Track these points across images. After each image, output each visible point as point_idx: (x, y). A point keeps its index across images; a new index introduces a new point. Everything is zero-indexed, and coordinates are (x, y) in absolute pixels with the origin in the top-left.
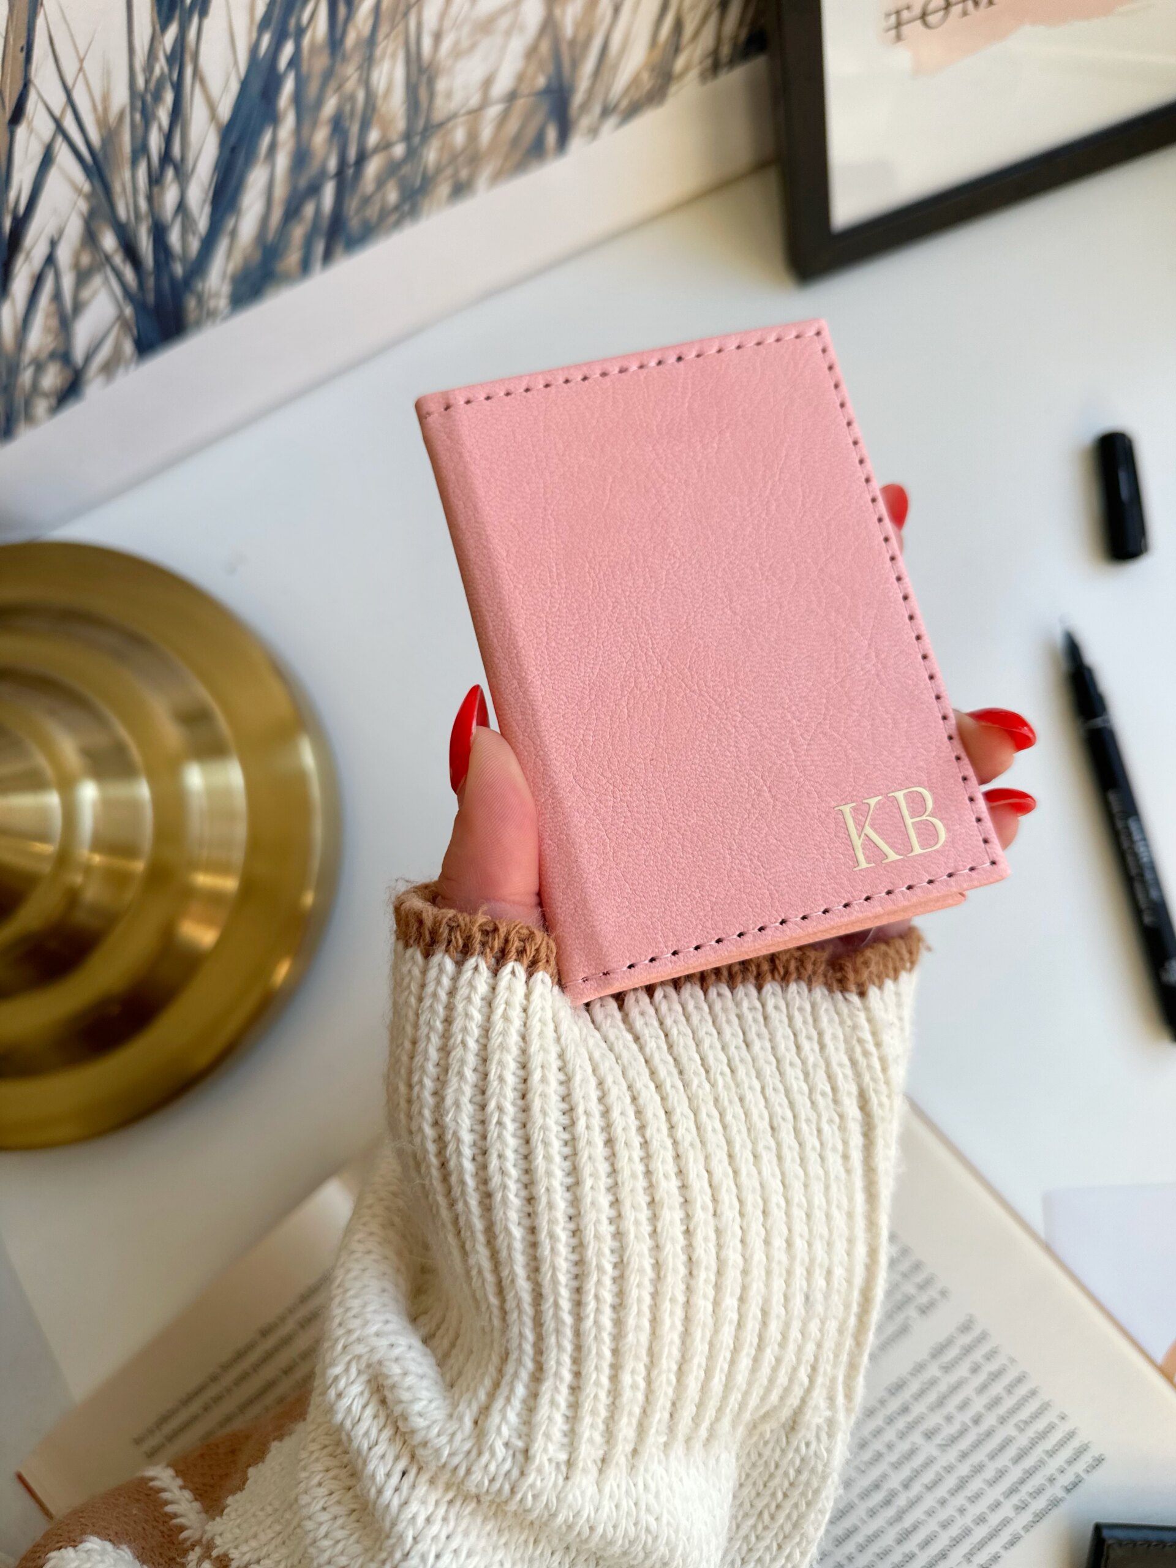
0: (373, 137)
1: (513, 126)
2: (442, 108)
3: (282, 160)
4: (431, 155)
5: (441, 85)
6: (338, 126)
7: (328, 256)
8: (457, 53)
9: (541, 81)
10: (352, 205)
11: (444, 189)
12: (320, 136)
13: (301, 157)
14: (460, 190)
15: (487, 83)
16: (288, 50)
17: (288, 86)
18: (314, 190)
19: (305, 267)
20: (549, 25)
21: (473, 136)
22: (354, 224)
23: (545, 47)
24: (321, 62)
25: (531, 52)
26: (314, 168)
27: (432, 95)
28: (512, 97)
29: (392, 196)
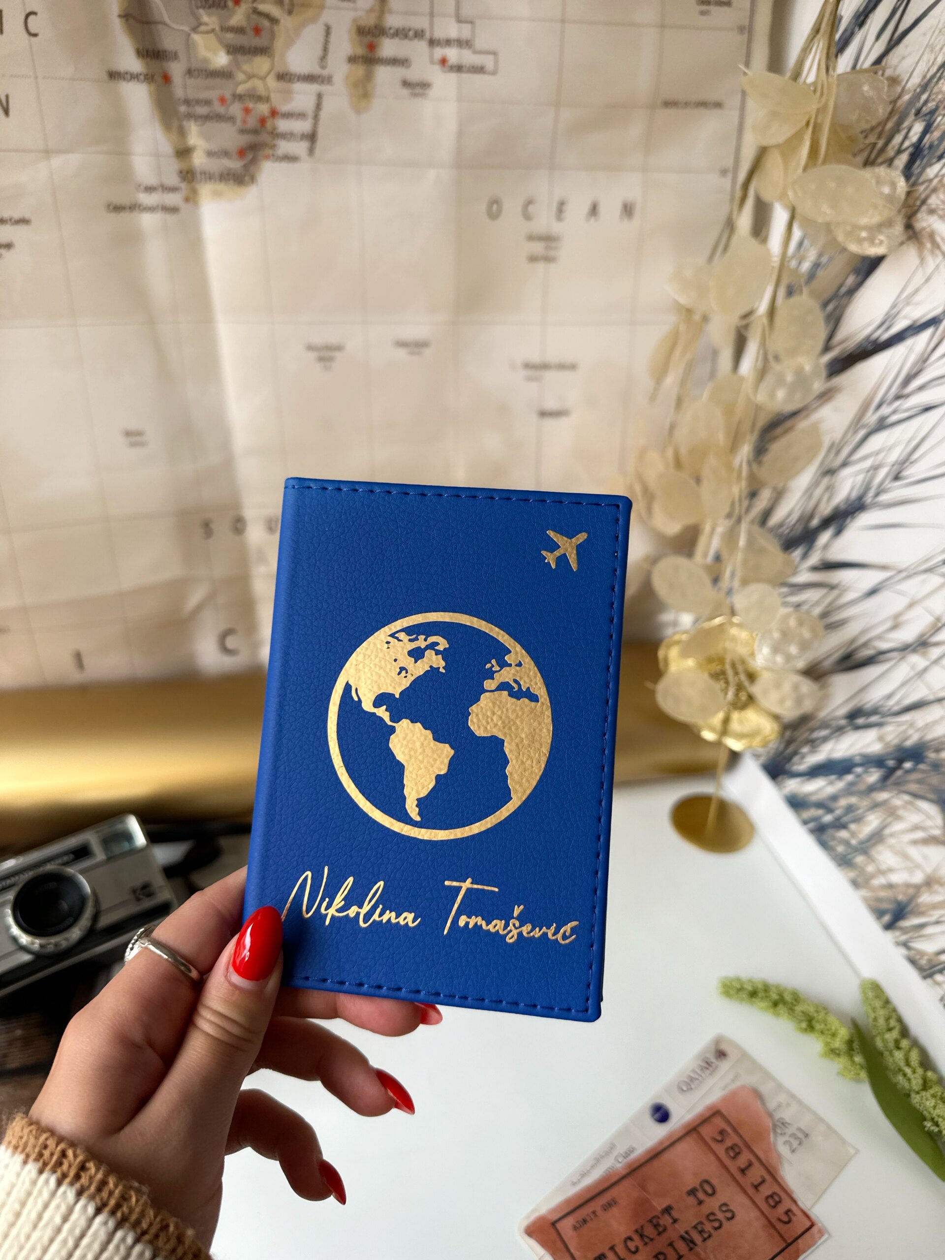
0: (853, 826)
1: (883, 894)
2: (874, 852)
3: (830, 790)
4: (860, 859)
5: (880, 848)
6: (850, 809)
7: (812, 831)
8: (891, 847)
9: (900, 897)
10: (830, 831)
11: (852, 874)
12: (843, 802)
13: (834, 798)
14: (855, 884)
15: (891, 870)
16: (859, 770)
17: (850, 778)
18: (830, 810)
19: (805, 822)
20: (918, 888)
21: (872, 876)
22: (825, 837)
23: (911, 891)
24: (862, 787)
25: (908, 886)
26: (833, 805)
27: (874, 844)
28: (890, 886)
29: (840, 849)
